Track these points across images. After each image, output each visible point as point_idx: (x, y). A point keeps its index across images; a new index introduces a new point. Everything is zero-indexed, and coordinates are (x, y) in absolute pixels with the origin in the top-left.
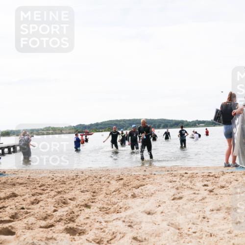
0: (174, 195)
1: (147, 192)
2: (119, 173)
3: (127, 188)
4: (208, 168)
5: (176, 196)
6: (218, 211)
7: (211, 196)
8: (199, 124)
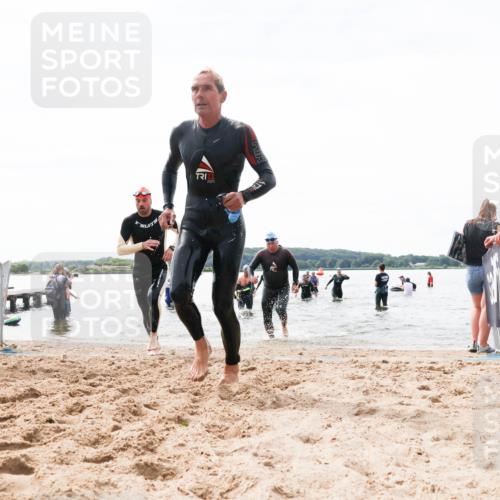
0: (358, 406)
2: (249, 358)
3: (264, 388)
4: (430, 353)
5: (363, 408)
6: (448, 442)
7: (436, 411)
8: (414, 263)
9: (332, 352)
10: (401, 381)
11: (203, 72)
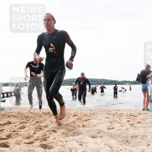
0: (108, 127)
1: (92, 124)
2: (75, 112)
3: (80, 121)
4: (130, 110)
5: (110, 127)
6: (136, 138)
7: (132, 128)
8: (126, 83)
9: (100, 110)
10: (121, 119)
11: (47, 14)
